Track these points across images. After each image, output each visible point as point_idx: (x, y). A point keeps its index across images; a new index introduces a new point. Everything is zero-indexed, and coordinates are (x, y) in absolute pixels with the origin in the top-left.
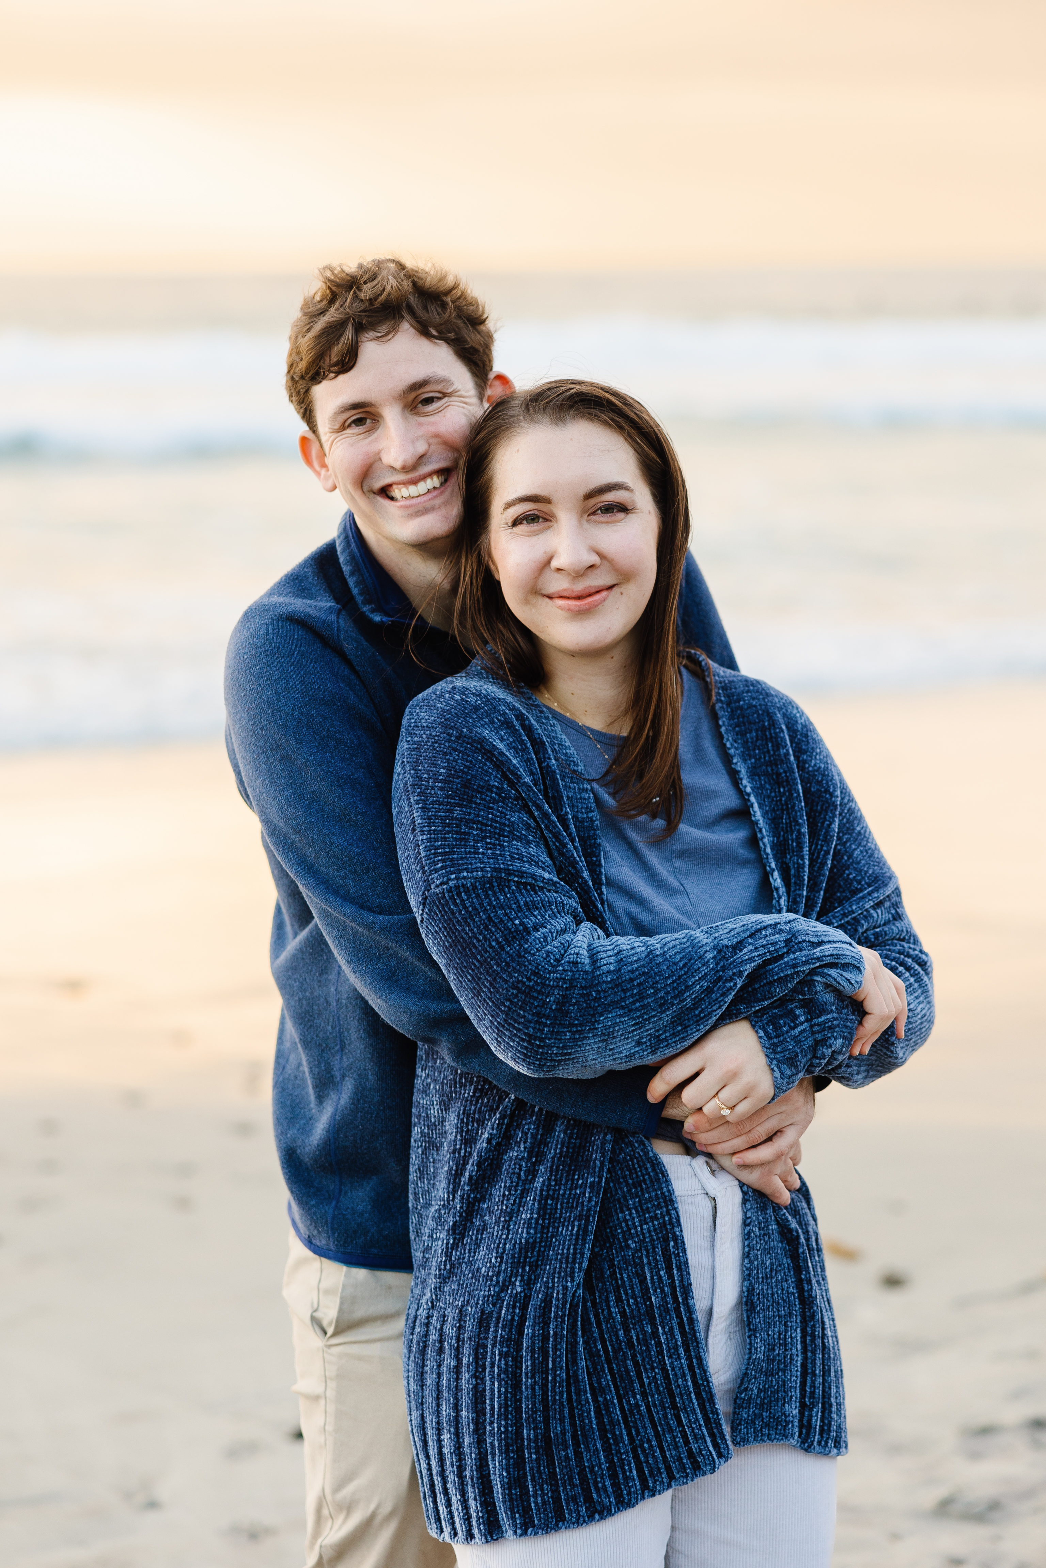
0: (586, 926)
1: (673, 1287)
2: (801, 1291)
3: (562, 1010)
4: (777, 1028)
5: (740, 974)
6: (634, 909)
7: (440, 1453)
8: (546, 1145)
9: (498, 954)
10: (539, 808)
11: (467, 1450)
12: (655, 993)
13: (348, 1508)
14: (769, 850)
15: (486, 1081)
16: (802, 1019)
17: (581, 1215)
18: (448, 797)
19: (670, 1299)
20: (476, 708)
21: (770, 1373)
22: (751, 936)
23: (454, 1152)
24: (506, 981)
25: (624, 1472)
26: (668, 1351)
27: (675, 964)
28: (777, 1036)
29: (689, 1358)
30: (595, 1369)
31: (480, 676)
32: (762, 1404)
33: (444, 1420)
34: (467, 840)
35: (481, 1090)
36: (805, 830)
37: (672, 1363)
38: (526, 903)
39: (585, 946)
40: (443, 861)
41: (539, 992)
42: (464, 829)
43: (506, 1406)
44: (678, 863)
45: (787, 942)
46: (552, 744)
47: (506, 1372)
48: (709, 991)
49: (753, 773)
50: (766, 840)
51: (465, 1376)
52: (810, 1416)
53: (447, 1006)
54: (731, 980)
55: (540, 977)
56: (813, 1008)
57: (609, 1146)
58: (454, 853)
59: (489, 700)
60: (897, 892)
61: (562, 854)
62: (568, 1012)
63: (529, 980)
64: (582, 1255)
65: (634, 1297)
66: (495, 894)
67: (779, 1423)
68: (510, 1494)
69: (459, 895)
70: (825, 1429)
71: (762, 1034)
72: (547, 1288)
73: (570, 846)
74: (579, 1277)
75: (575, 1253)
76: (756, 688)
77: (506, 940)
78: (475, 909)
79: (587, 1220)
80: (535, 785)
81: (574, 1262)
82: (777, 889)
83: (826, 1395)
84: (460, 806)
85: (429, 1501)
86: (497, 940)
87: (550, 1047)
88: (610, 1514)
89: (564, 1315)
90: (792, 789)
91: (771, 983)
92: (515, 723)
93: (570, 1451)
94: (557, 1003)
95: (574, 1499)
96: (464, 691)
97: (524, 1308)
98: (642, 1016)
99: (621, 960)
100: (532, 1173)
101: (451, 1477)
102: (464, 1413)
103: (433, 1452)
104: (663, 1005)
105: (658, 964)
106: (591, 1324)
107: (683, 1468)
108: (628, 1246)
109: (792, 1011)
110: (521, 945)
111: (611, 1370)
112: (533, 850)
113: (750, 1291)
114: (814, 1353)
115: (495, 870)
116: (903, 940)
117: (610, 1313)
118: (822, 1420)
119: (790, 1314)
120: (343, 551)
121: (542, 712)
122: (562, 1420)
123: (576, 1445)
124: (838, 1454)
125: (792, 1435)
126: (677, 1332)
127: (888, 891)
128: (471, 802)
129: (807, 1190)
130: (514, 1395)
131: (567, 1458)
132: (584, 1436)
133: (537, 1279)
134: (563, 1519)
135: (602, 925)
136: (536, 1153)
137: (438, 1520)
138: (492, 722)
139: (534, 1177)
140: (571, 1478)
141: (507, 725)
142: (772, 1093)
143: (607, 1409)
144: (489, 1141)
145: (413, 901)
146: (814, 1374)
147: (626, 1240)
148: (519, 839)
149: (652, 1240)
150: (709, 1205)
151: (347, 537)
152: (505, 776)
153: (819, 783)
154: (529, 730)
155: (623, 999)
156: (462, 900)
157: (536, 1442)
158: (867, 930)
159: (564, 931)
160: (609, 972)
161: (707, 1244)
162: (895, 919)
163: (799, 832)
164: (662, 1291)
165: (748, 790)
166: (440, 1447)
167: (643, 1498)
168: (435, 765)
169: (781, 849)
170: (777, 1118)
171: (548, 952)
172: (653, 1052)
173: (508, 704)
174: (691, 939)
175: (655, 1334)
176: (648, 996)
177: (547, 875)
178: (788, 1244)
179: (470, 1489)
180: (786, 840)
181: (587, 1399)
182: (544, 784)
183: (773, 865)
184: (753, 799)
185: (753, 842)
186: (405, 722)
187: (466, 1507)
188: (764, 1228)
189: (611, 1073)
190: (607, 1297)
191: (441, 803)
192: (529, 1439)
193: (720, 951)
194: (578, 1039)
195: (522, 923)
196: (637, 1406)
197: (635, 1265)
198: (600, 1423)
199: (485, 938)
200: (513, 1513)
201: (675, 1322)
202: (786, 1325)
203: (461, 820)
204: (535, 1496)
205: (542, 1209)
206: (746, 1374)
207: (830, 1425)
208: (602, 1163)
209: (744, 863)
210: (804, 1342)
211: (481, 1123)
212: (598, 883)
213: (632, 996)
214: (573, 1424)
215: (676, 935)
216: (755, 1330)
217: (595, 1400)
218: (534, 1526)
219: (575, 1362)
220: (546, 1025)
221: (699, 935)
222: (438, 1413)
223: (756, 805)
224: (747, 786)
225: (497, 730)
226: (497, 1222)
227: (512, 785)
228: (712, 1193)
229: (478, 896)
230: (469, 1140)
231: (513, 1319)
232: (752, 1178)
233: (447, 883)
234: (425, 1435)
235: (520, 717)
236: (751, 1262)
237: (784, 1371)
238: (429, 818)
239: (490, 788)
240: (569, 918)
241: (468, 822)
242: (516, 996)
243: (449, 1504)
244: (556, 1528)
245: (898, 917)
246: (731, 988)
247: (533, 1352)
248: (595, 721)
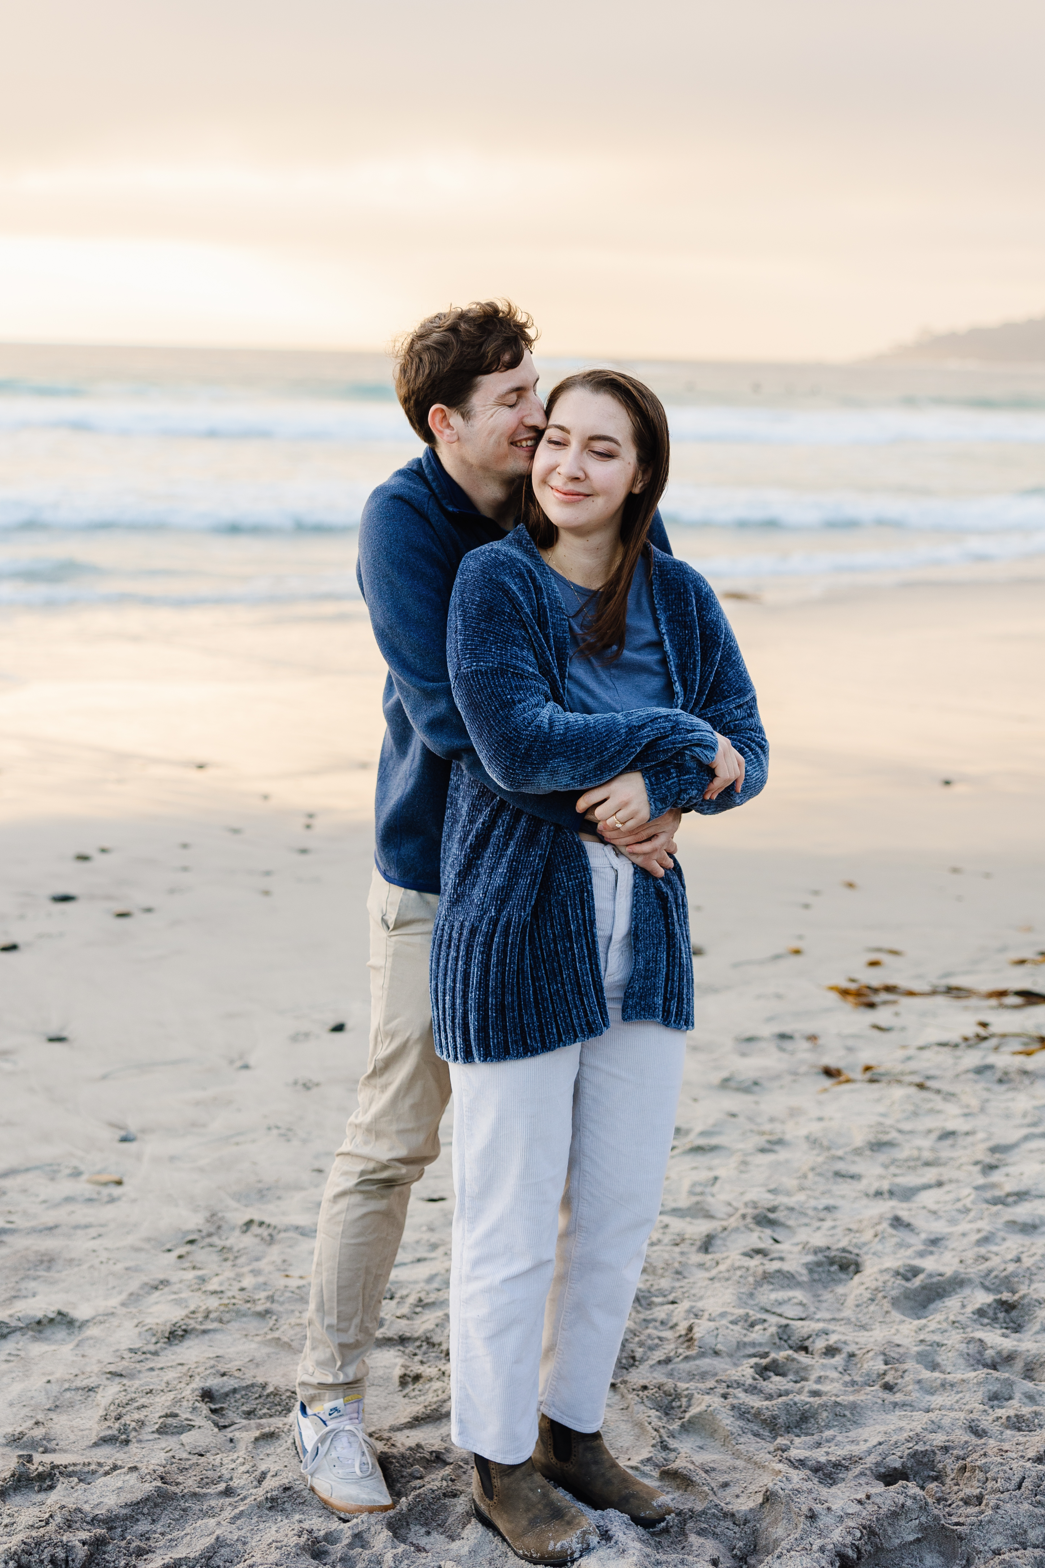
0: (551, 704)
1: (584, 920)
2: (667, 929)
3: (528, 754)
4: (657, 779)
5: (640, 744)
6: (583, 695)
7: (444, 1007)
8: (515, 829)
9: (495, 715)
10: (532, 628)
11: (458, 1007)
12: (586, 750)
13: (393, 1035)
14: (673, 669)
15: (485, 787)
16: (674, 775)
17: (532, 873)
18: (478, 615)
19: (582, 928)
20: (503, 563)
21: (646, 978)
22: (651, 721)
23: (463, 827)
24: (497, 732)
25: (548, 1029)
26: (579, 959)
27: (601, 733)
28: (657, 784)
29: (591, 965)
30: (535, 966)
31: (510, 543)
32: (641, 996)
33: (448, 987)
34: (486, 643)
35: (482, 792)
36: (699, 658)
37: (580, 967)
38: (516, 686)
39: (547, 717)
40: (470, 654)
41: (516, 741)
42: (485, 636)
43: (480, 983)
44: (613, 671)
45: (673, 727)
46: (547, 589)
47: (482, 962)
48: (620, 752)
49: (669, 621)
50: (672, 663)
51: (460, 963)
52: (670, 1005)
53: (464, 742)
54: (634, 747)
55: (517, 732)
56: (682, 769)
57: (552, 834)
58: (477, 649)
59: (513, 560)
60: (754, 699)
61: (543, 658)
62: (531, 755)
63: (511, 733)
64: (532, 897)
65: (561, 925)
66: (498, 678)
67: (650, 1008)
68: (478, 1036)
69: (477, 675)
70: (679, 1014)
71: (647, 782)
72: (509, 914)
73: (548, 653)
74: (529, 909)
75: (527, 896)
76: (681, 568)
77: (500, 706)
78: (485, 685)
79: (536, 877)
80: (532, 614)
81: (526, 901)
82: (677, 693)
83: (680, 993)
84: (485, 621)
85: (437, 1035)
86: (495, 706)
87: (518, 774)
88: (537, 1053)
89: (517, 933)
90: (693, 632)
91: (658, 752)
92: (526, 575)
93: (516, 1013)
94: (525, 749)
95: (516, 1042)
96: (497, 552)
97: (495, 925)
98: (576, 763)
99: (568, 726)
100: (506, 845)
101: (448, 1022)
102: (458, 985)
103: (440, 1007)
104: (590, 758)
105: (590, 733)
106: (535, 939)
107: (582, 1031)
108: (559, 894)
109: (669, 770)
110: (509, 711)
111: (545, 967)
112: (525, 653)
113: (636, 927)
114: (674, 967)
115: (500, 663)
116: (752, 730)
117: (546, 933)
118: (677, 1008)
119: (660, 943)
120: (427, 466)
121: (544, 569)
122: (512, 995)
123: (520, 1010)
124: (687, 1029)
125: (658, 1016)
126: (585, 948)
127: (747, 698)
128: (492, 620)
129: (680, 869)
130: (486, 977)
131: (514, 1017)
132: (525, 1005)
133: (504, 909)
134: (509, 1054)
135: (561, 703)
136: (509, 833)
137: (441, 1046)
138: (511, 573)
139: (507, 847)
140: (515, 1030)
141: (520, 575)
142: (648, 817)
143: (541, 990)
144: (483, 824)
145: (451, 674)
146: (673, 980)
147: (558, 890)
148: (517, 646)
149: (574, 891)
150: (613, 874)
151: (428, 458)
152: (514, 606)
153: (712, 629)
154: (534, 580)
155: (566, 752)
156: (478, 679)
157: (496, 1006)
158: (730, 722)
159: (537, 705)
160: (559, 734)
161: (611, 897)
162: (749, 716)
163: (695, 659)
164: (578, 922)
165: (664, 631)
166: (444, 1004)
167: (559, 1046)
168: (473, 595)
169: (682, 668)
170: (654, 827)
171: (524, 718)
172: (581, 785)
173: (522, 563)
174: (614, 718)
175: (572, 948)
176: (581, 752)
177: (531, 670)
178: (661, 900)
179: (457, 1030)
180: (686, 663)
181: (528, 983)
182: (539, 613)
183: (676, 678)
184: (665, 637)
185: (664, 662)
186: (460, 566)
187: (455, 1041)
188: (646, 890)
189: (555, 792)
190: (546, 924)
191: (474, 618)
192: (492, 1004)
193: (630, 729)
194: (536, 772)
195: (511, 698)
196: (558, 990)
197: (563, 905)
198: (536, 998)
199: (489, 704)
200: (479, 1047)
201: (584, 941)
202: (657, 949)
203: (484, 630)
204: (493, 1038)
205: (510, 867)
206: (632, 978)
207: (682, 1011)
208: (547, 843)
209: (656, 674)
210: (668, 960)
211: (480, 811)
212: (563, 677)
213: (572, 750)
214: (519, 998)
215: (606, 716)
216: (638, 951)
217: (534, 984)
218: (491, 1056)
219: (523, 961)
220: (517, 761)
221: (620, 717)
222: (445, 983)
223: (667, 641)
224: (664, 629)
225: (514, 578)
226: (485, 873)
227: (518, 612)
228: (615, 867)
229: (488, 678)
230: (472, 821)
231: (488, 932)
232: (639, 860)
233: (470, 667)
234: (437, 995)
235: (530, 571)
236: (637, 910)
237: (655, 977)
238: (466, 626)
239: (504, 613)
240: (542, 697)
241: (488, 632)
242: (502, 742)
243: (446, 1039)
244: (504, 1059)
245: (751, 715)
246: (633, 753)
247: (498, 952)
248: (578, 579)
